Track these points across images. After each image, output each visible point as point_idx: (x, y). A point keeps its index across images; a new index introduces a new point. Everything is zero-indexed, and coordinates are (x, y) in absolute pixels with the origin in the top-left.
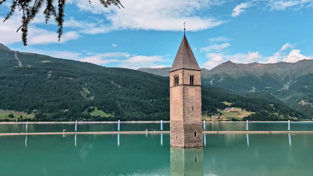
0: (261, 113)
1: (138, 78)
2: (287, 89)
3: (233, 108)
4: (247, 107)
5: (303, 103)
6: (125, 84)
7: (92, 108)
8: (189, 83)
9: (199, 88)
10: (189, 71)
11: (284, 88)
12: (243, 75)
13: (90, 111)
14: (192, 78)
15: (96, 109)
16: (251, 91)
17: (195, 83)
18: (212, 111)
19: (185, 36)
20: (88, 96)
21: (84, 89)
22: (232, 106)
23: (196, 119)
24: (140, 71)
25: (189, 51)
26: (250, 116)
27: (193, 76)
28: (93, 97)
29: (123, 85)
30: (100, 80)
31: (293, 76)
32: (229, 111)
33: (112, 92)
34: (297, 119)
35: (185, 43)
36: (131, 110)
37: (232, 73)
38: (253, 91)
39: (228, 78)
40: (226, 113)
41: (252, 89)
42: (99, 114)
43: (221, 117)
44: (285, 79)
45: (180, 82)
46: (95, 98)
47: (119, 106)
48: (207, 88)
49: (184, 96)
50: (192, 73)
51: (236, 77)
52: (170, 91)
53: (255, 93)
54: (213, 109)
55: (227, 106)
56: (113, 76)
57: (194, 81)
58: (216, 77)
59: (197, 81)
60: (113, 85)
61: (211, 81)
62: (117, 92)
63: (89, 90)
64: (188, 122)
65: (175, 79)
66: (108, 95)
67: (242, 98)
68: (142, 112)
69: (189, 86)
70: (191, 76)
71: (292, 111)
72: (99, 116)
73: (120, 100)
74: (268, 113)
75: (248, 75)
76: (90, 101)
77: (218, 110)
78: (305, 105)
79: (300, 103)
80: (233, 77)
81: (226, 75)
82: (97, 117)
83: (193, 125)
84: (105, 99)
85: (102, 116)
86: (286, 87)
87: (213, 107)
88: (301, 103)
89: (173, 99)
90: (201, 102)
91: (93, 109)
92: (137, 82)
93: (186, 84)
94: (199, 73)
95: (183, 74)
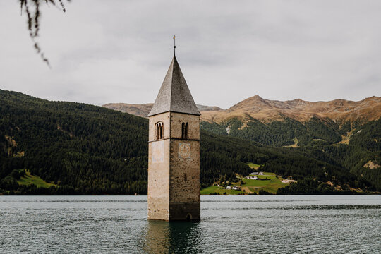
0: (306, 181)
1: (104, 121)
2: (348, 143)
3: (262, 173)
4: (284, 172)
5: (371, 165)
6: (80, 130)
7: (20, 171)
8: (179, 135)
9: (196, 144)
10: (181, 117)
11: (343, 142)
12: (279, 120)
13: (17, 177)
14: (185, 127)
15: (28, 173)
16: (291, 146)
17: (189, 136)
18: (227, 179)
19: (175, 58)
20: (15, 150)
21: (7, 137)
22: (260, 170)
23: (190, 195)
24: (107, 109)
25: (180, 83)
26: (288, 187)
27: (187, 124)
28: (23, 153)
29: (76, 132)
30: (37, 122)
31: (357, 123)
32: (255, 178)
33: (58, 143)
34: (361, 191)
35: (174, 69)
36: (89, 175)
37: (262, 114)
38: (294, 146)
39: (255, 123)
40: (250, 180)
41: (293, 143)
42: (31, 183)
43: (243, 188)
44: (344, 127)
45: (166, 133)
46: (26, 154)
47: (69, 168)
48: (220, 140)
49: (171, 157)
50: (185, 119)
51: (268, 122)
52: (150, 148)
53: (296, 149)
54: (229, 175)
55: (253, 171)
56: (60, 116)
57: (189, 132)
58: (236, 121)
59: (194, 131)
60: (60, 133)
61: (227, 129)
62: (65, 144)
63: (16, 140)
64: (176, 200)
65: (158, 128)
66: (49, 150)
67: (276, 157)
68: (110, 179)
69: (179, 141)
70: (183, 124)
71: (354, 178)
72: (33, 185)
73: (71, 159)
74: (317, 182)
75: (288, 118)
76: (18, 158)
77: (238, 176)
78: (374, 169)
79: (366, 166)
80: (263, 122)
81: (251, 118)
82: (29, 188)
83: (186, 204)
84: (45, 156)
85: (38, 186)
86: (346, 141)
87: (230, 171)
88: (368, 165)
89: (153, 162)
90: (199, 167)
91: (23, 174)
92: (102, 128)
93: (175, 137)
94: (196, 118)
95: (171, 121)
